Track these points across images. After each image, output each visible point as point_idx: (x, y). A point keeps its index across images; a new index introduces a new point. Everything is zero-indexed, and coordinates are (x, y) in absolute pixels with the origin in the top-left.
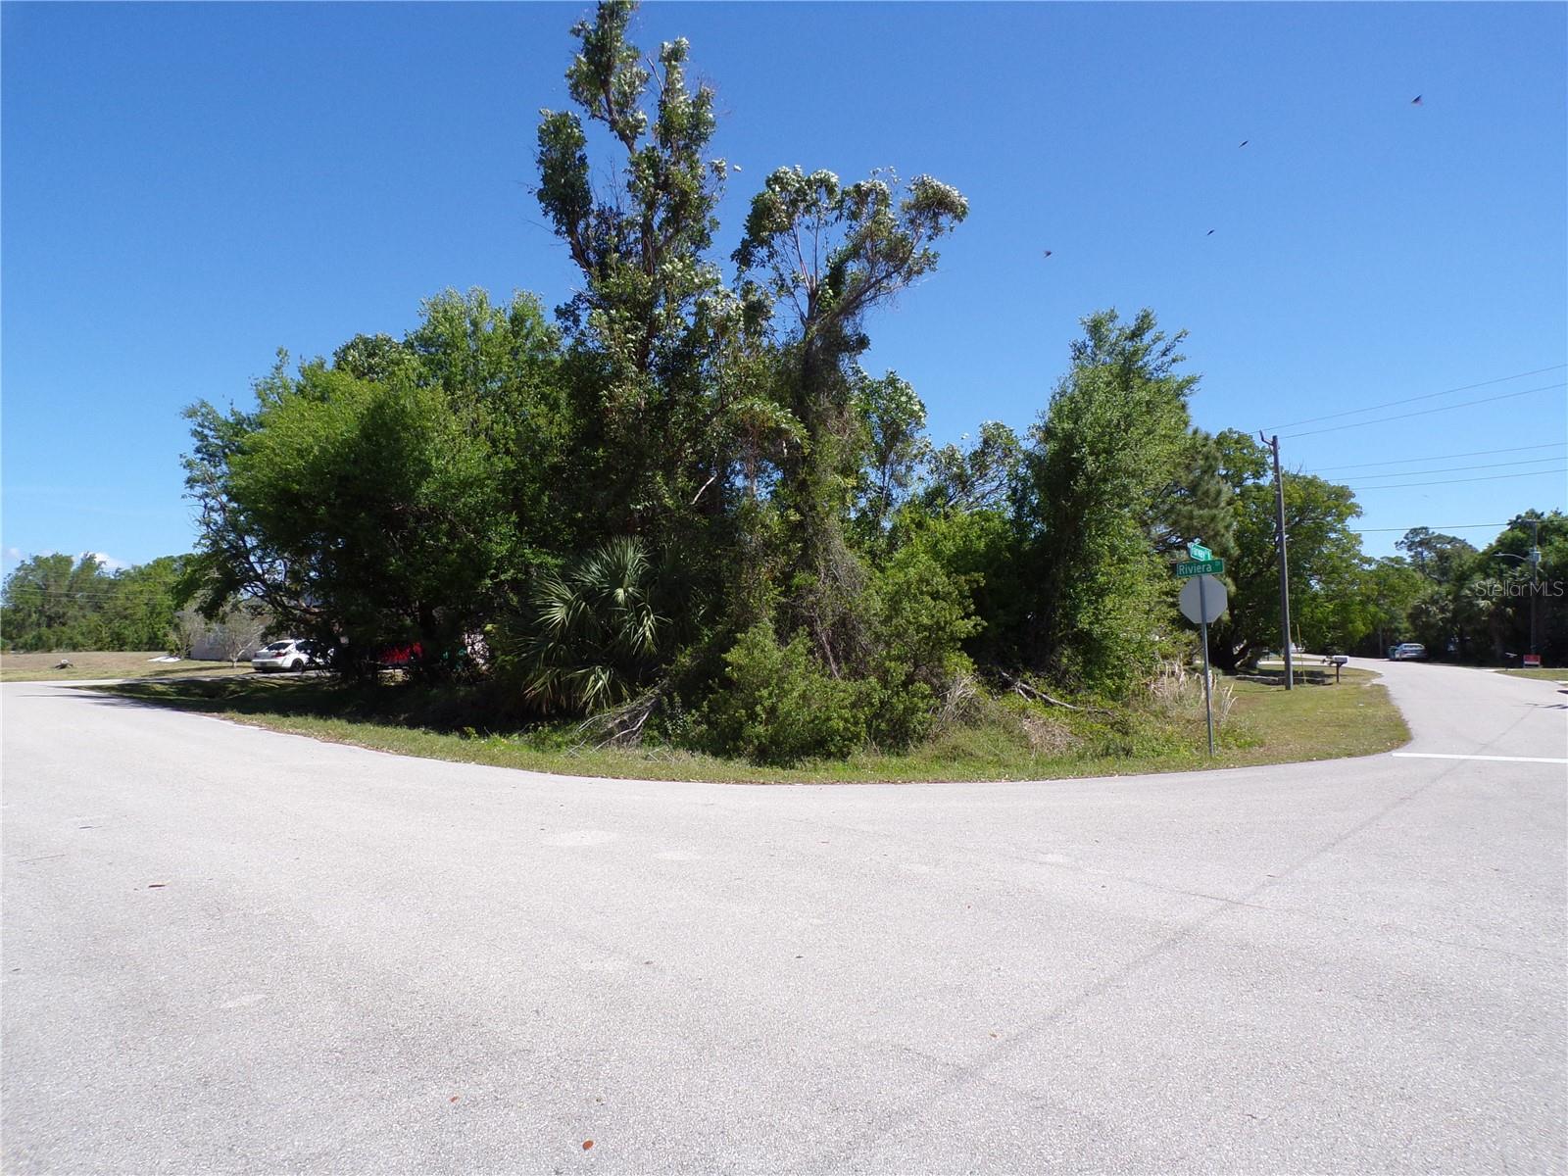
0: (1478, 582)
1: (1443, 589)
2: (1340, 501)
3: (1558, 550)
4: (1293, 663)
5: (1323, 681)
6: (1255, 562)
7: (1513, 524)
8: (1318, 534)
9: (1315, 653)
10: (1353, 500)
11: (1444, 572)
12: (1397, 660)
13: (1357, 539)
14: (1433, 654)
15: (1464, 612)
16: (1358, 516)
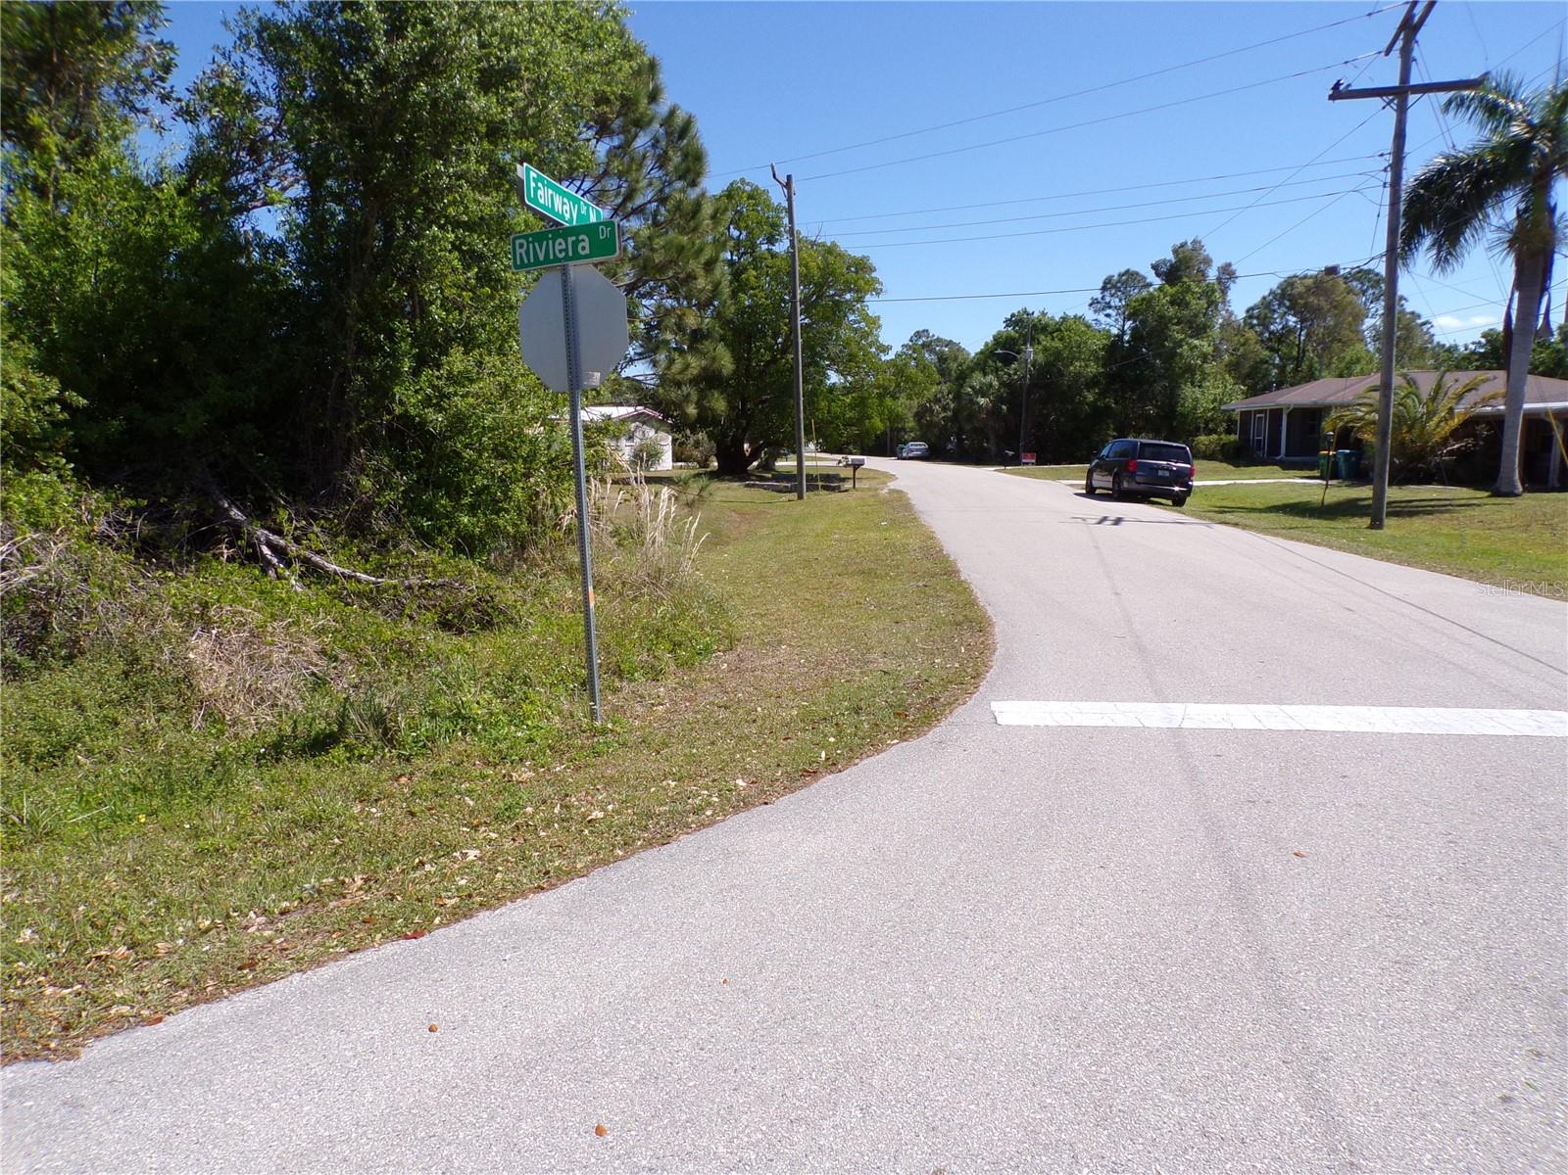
0: (978, 379)
1: (945, 388)
2: (858, 276)
3: (1045, 349)
4: (806, 463)
5: (839, 487)
6: (770, 348)
7: (1009, 322)
8: (836, 312)
9: (832, 453)
10: (874, 275)
11: (943, 372)
12: (904, 459)
13: (874, 322)
14: (934, 454)
15: (963, 410)
16: (878, 294)
